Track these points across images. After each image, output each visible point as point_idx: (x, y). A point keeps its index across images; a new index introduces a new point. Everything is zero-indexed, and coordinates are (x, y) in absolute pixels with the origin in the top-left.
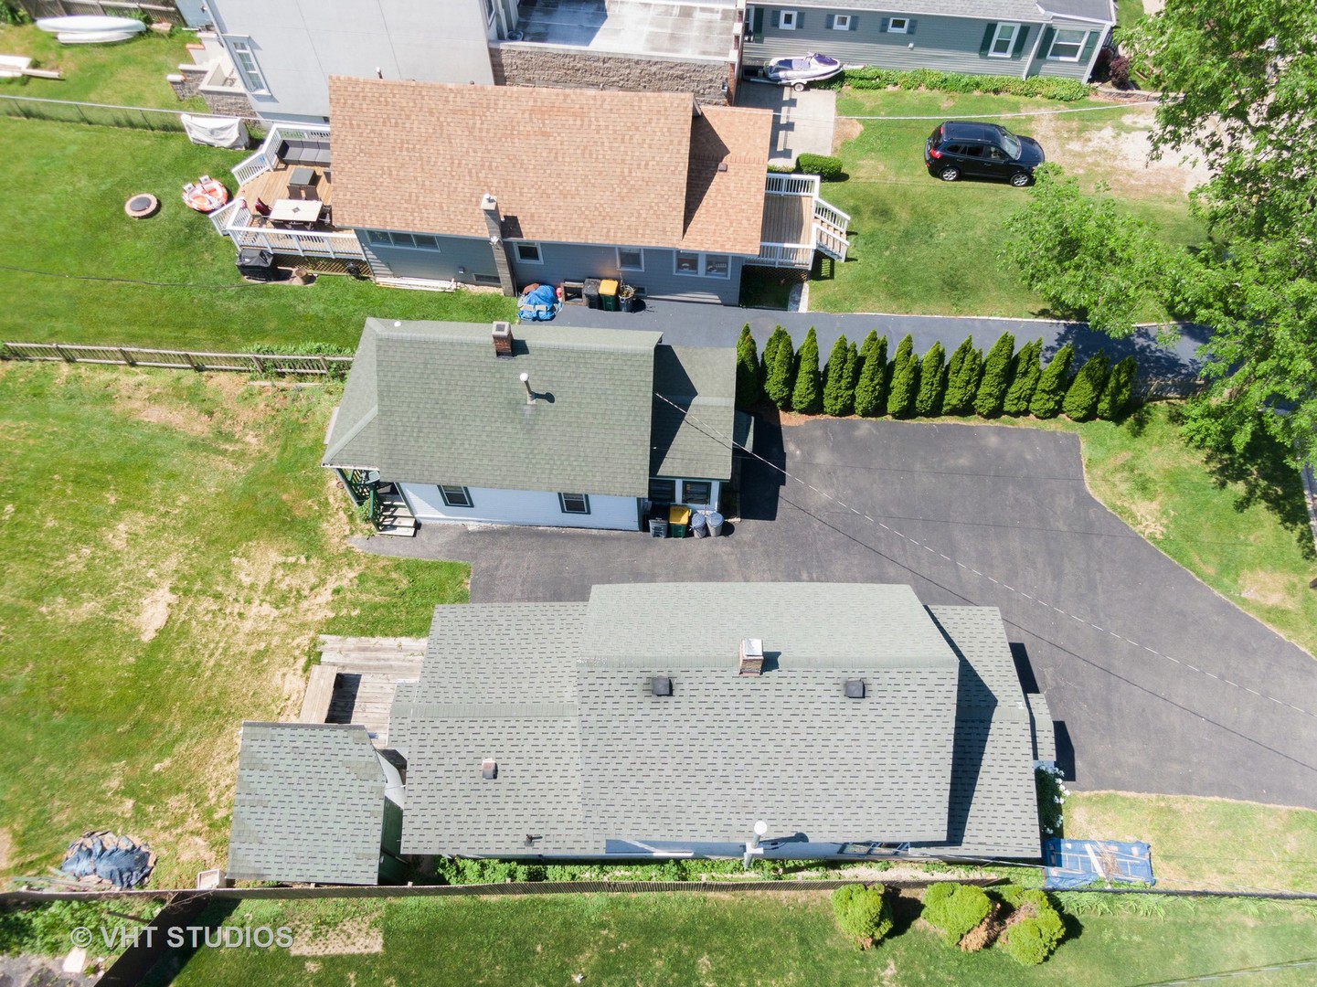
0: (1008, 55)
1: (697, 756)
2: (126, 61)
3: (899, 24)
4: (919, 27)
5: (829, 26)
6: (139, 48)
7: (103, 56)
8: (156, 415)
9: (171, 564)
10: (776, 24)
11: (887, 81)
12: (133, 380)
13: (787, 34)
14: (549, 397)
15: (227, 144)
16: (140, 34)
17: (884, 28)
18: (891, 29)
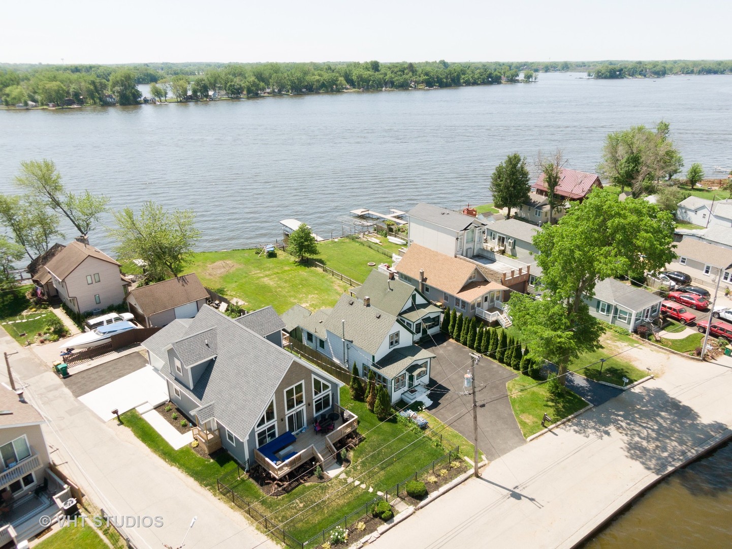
0: (605, 313)
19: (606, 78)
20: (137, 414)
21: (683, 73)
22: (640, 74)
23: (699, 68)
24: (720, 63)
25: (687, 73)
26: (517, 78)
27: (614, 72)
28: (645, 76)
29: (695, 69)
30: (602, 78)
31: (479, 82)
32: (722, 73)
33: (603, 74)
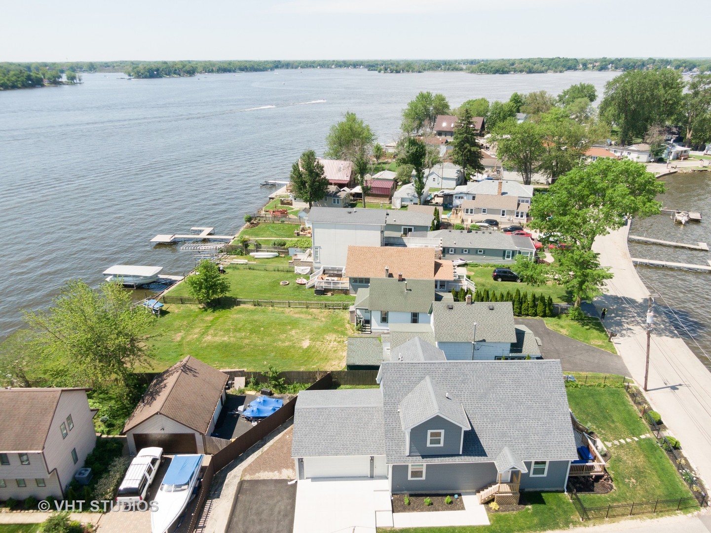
0: (510, 259)
1: (459, 323)
2: (273, 261)
3: (481, 251)
4: (486, 252)
5: (463, 252)
6: (276, 259)
7: (267, 260)
8: (297, 316)
9: (308, 337)
10: (448, 252)
11: (479, 265)
12: (289, 310)
13: (451, 254)
14: (410, 290)
15: (305, 273)
16: (277, 257)
17: (477, 253)
18: (479, 253)
19: (146, 77)
20: (389, 529)
21: (206, 72)
22: (175, 73)
23: (217, 66)
24: (230, 63)
25: (209, 72)
26: (60, 80)
27: (154, 72)
28: (180, 75)
29: (214, 69)
30: (143, 78)
31: (19, 85)
32: (234, 71)
33: (142, 74)
